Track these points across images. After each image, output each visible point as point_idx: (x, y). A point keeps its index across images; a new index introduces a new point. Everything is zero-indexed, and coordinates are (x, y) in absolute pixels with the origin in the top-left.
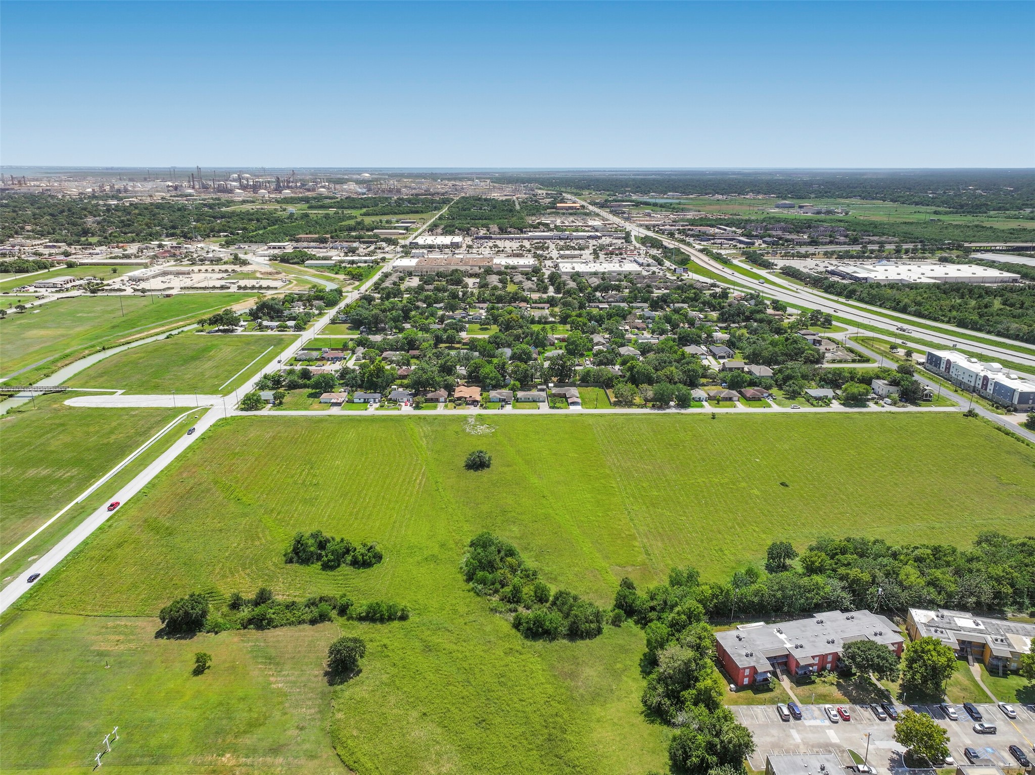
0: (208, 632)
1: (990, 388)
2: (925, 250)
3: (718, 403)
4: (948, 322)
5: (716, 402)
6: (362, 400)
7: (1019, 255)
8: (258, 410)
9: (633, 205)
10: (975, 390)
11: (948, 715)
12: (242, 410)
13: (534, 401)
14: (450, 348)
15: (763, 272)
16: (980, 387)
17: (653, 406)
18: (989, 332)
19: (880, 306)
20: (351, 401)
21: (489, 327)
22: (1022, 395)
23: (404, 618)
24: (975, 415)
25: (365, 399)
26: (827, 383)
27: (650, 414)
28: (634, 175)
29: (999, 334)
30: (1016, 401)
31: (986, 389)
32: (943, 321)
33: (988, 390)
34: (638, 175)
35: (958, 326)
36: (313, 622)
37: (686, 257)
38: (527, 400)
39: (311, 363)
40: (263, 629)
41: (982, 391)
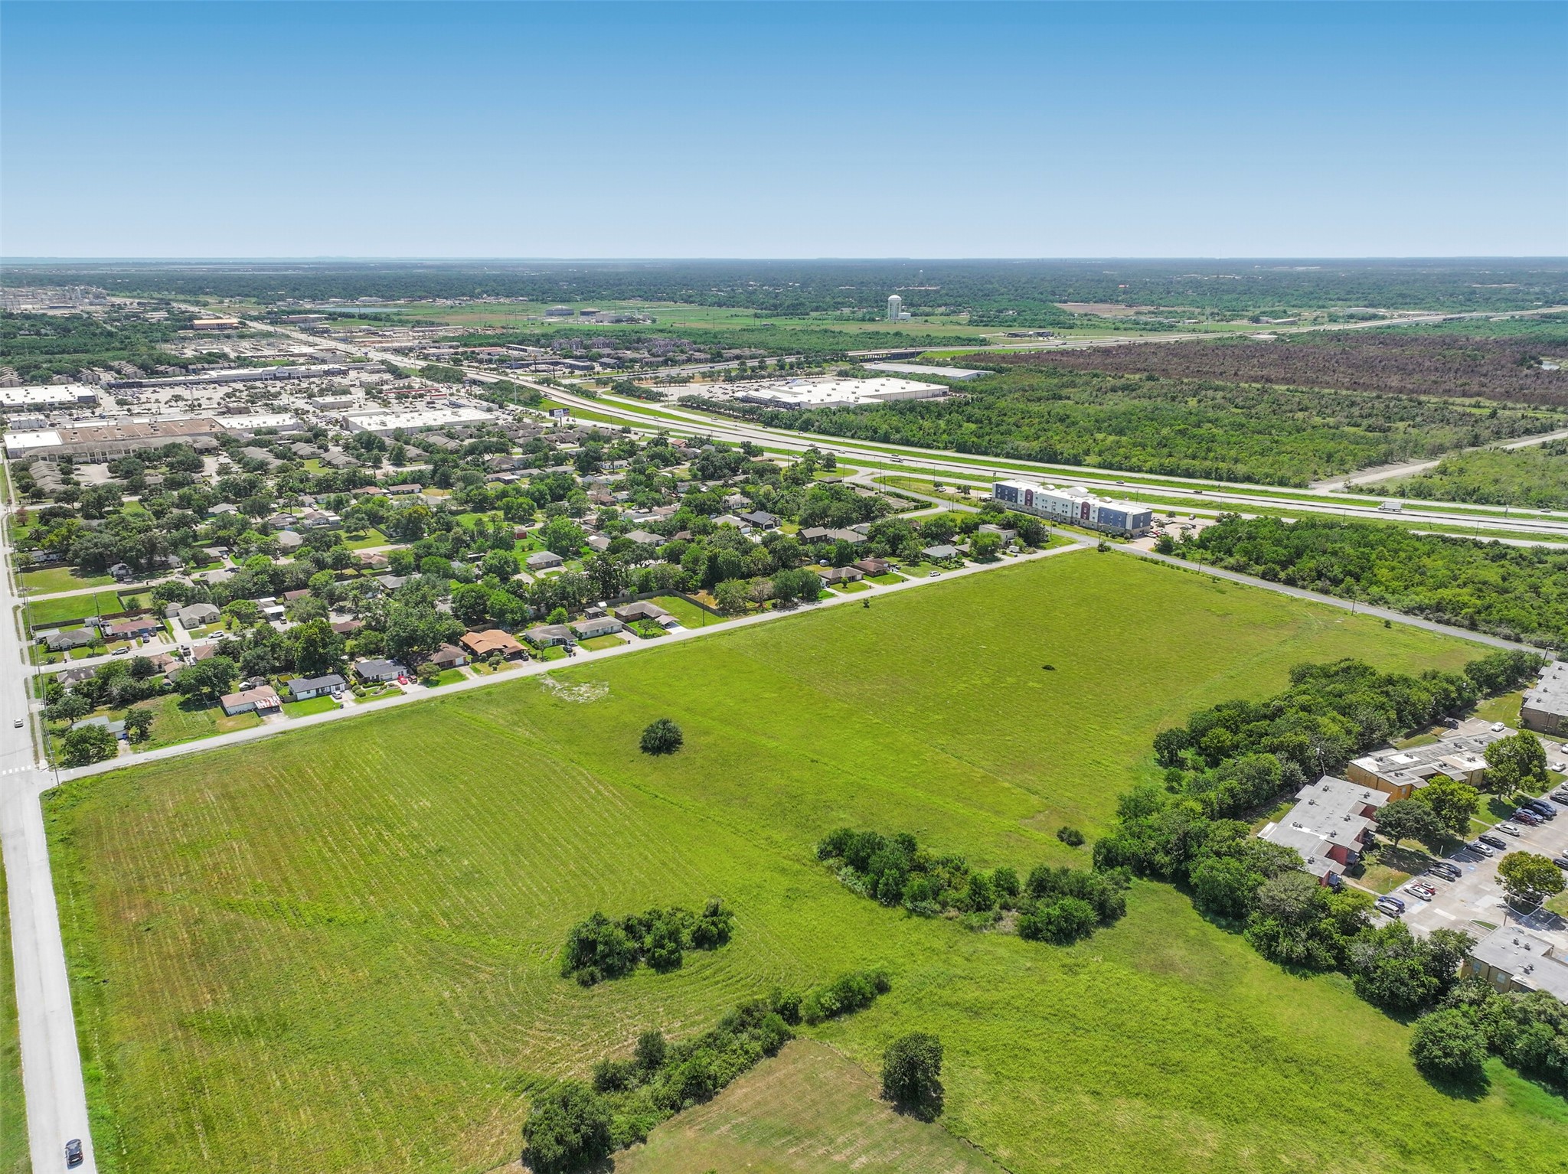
0: (627, 1146)
1: (1094, 517)
2: (810, 363)
3: (845, 587)
4: (945, 448)
5: (842, 585)
6: (313, 693)
7: (909, 363)
8: (107, 757)
9: (326, 319)
10: (1072, 522)
11: (1484, 853)
12: (69, 764)
13: (605, 634)
14: (341, 578)
15: (656, 407)
16: (1079, 516)
17: (775, 606)
18: (997, 455)
19: (853, 437)
20: (290, 699)
21: (361, 533)
22: (1136, 518)
23: (882, 988)
24: (1108, 549)
25: (317, 690)
26: (933, 538)
27: (784, 618)
28: (253, 270)
29: (1008, 456)
30: (1129, 526)
31: (1088, 518)
32: (938, 448)
33: (1091, 519)
34: (264, 270)
35: (958, 451)
36: (771, 1051)
37: (532, 393)
38: (596, 635)
39: (97, 650)
40: (710, 1099)
41: (1082, 521)
